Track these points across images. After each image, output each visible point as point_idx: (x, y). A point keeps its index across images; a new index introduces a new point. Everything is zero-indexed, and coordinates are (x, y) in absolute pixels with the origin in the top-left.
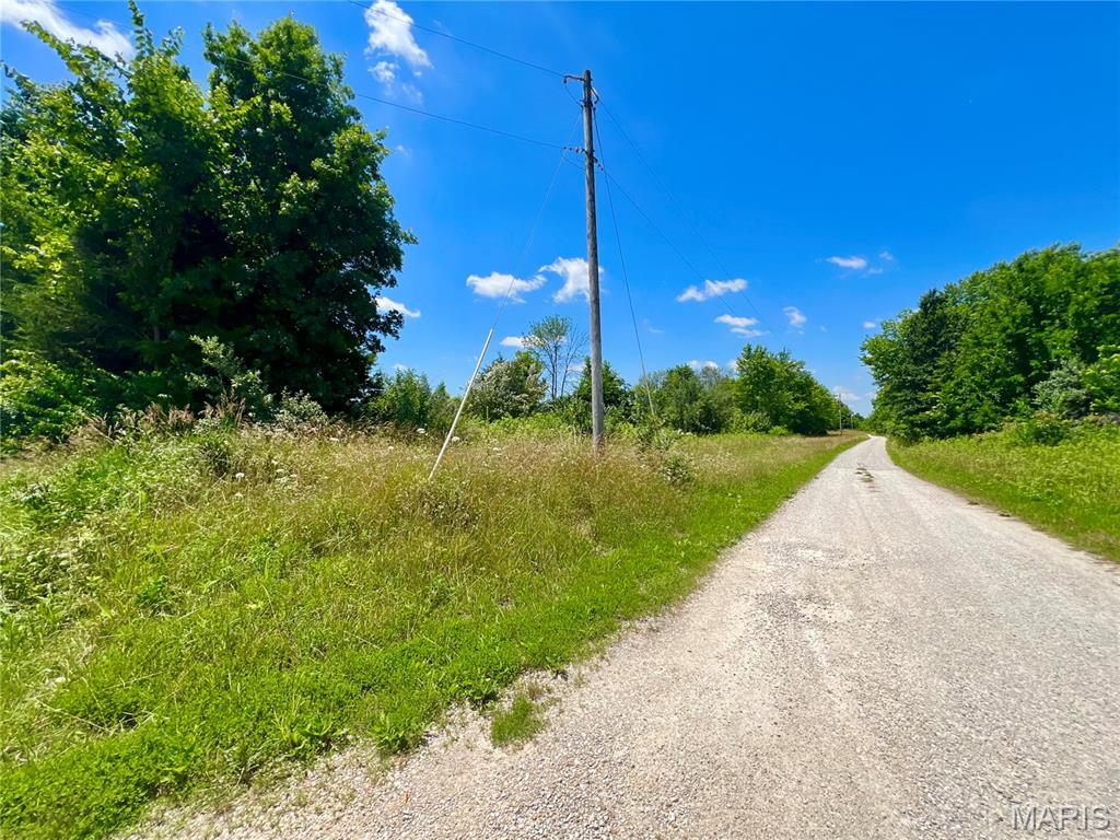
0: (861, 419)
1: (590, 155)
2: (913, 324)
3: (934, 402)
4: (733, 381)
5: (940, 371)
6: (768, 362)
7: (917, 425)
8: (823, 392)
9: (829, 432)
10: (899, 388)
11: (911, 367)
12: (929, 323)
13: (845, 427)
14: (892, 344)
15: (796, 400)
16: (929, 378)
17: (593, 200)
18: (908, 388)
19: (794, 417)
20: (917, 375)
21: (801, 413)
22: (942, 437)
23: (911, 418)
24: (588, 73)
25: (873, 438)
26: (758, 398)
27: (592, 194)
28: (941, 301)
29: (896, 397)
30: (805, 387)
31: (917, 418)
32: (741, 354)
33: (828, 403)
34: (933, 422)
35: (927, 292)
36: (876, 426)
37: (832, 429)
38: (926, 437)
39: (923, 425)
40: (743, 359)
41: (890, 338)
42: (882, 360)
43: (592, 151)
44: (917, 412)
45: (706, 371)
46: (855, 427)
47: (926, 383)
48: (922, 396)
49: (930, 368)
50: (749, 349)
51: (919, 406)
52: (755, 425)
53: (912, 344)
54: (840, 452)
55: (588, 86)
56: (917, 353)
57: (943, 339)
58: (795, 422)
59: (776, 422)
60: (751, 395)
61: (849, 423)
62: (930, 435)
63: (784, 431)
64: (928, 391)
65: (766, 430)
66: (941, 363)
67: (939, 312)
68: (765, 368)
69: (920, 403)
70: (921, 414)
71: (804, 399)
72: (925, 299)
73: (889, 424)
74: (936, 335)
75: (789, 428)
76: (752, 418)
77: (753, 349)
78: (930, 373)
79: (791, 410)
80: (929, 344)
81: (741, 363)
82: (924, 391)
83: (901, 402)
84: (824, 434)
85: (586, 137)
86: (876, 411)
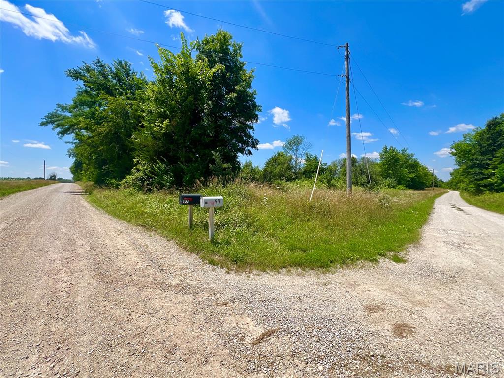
0: (443, 182)
1: (348, 78)
2: (481, 135)
3: (493, 174)
4: (377, 164)
5: (497, 159)
6: (396, 154)
7: (482, 186)
8: (424, 169)
9: (426, 189)
10: (472, 167)
11: (479, 157)
12: (492, 135)
13: (434, 186)
14: (468, 145)
15: (410, 173)
16: (490, 162)
17: (348, 96)
18: (477, 167)
19: (408, 181)
20: (482, 161)
21: (412, 179)
22: (497, 191)
23: (479, 182)
24: (348, 44)
25: (451, 192)
26: (390, 171)
27: (348, 93)
28: (499, 123)
29: (470, 172)
30: (415, 166)
31: (482, 182)
32: (381, 150)
33: (426, 174)
34: (491, 184)
35: (491, 119)
36: (453, 185)
37: (427, 187)
38: (488, 192)
39: (485, 186)
40: (382, 153)
41: (467, 142)
42: (461, 153)
43: (349, 76)
44: (482, 179)
45: (363, 158)
46: (440, 186)
47: (489, 165)
48: (486, 172)
49: (491, 158)
50: (386, 148)
51: (483, 176)
52: (389, 185)
53: (480, 145)
54: (436, 198)
55: (347, 50)
56: (483, 149)
57: (499, 143)
58: (409, 184)
59: (399, 183)
60: (386, 170)
61: (437, 184)
62: (489, 190)
63: (404, 188)
64: (490, 169)
65: (394, 187)
66: (497, 155)
67: (497, 128)
68: (394, 157)
69: (484, 174)
70: (484, 180)
71: (414, 172)
72: (490, 122)
73: (462, 185)
74: (494, 141)
75: (406, 186)
76: (387, 181)
77: (388, 148)
78: (490, 160)
79: (407, 177)
80: (490, 145)
81: (381, 155)
82: (487, 169)
83: (473, 174)
84: (423, 189)
85: (346, 70)
86: (453, 178)
